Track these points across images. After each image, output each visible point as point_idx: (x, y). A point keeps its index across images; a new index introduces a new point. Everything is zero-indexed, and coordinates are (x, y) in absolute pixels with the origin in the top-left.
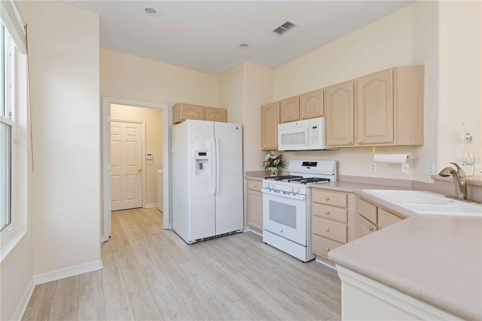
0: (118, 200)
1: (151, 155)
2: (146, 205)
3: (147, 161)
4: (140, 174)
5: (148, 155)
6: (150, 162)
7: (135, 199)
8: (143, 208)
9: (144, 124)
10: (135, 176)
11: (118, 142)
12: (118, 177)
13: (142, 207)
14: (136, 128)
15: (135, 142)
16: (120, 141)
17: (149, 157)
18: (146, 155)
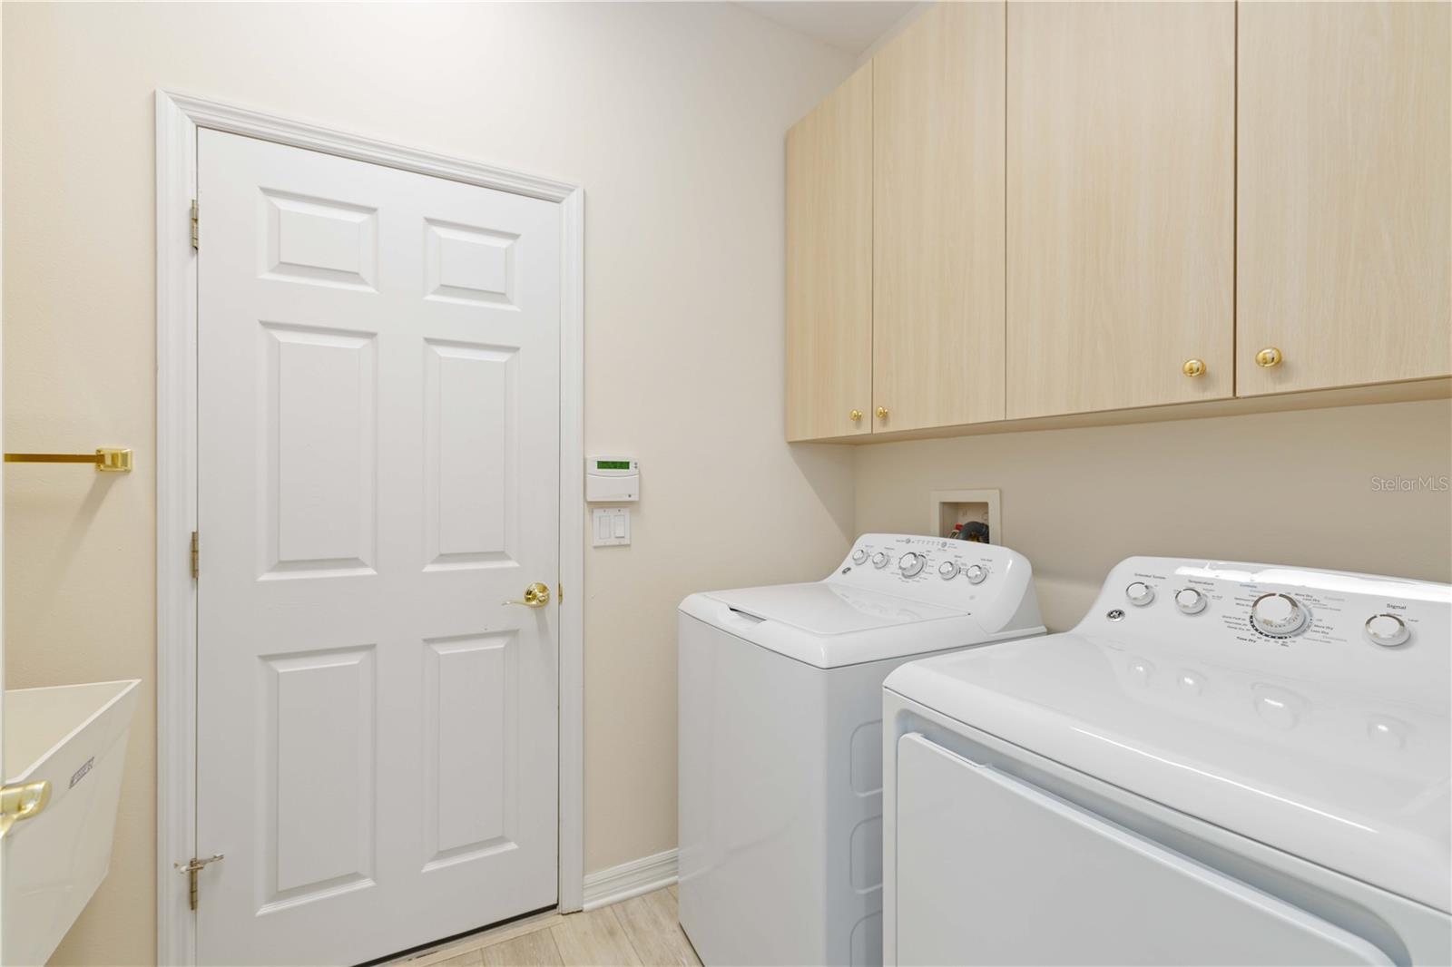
0: (355, 877)
1: (625, 465)
2: (589, 878)
3: (598, 513)
4: (542, 628)
5: (603, 465)
6: (618, 525)
7: (501, 840)
8: (565, 906)
9: (574, 201)
10: (499, 644)
11: (357, 344)
12: (353, 660)
13: (554, 907)
14: (515, 236)
15: (501, 358)
16: (370, 335)
17: (611, 485)
18: (593, 467)
